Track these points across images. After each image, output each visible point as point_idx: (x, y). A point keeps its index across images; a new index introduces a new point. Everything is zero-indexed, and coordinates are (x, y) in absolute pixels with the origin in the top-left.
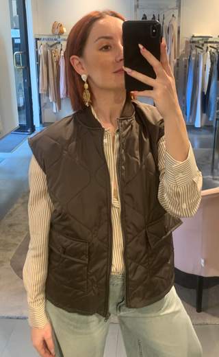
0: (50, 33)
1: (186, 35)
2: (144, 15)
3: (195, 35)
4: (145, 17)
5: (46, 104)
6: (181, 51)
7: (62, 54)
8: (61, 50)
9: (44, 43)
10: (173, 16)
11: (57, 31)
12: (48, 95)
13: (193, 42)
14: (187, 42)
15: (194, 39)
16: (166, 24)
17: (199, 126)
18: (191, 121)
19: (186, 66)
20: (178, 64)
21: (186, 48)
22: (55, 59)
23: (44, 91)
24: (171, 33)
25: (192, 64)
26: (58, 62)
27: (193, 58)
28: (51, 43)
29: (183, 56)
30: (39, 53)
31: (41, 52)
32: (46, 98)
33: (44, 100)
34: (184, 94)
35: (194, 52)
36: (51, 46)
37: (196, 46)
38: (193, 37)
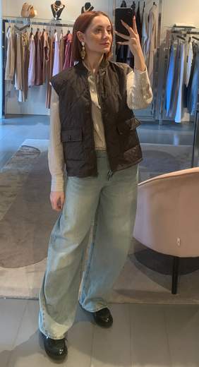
0: (19, 14)
1: (167, 24)
2: (124, 2)
3: (177, 25)
5: (9, 92)
6: (162, 40)
7: (33, 39)
8: (31, 34)
9: (12, 25)
10: (154, 3)
11: (27, 14)
12: (13, 82)
13: (175, 32)
14: (168, 31)
15: (176, 29)
16: (147, 11)
17: (179, 121)
18: (170, 115)
19: (166, 57)
20: (157, 55)
21: (167, 38)
22: (24, 44)
23: (11, 77)
24: (152, 21)
25: (174, 55)
26: (27, 47)
27: (175, 49)
28: (20, 26)
29: (164, 45)
30: (7, 35)
31: (9, 35)
32: (11, 84)
33: (8, 88)
34: (164, 87)
35: (175, 43)
36: (21, 29)
37: (178, 36)
38: (175, 26)
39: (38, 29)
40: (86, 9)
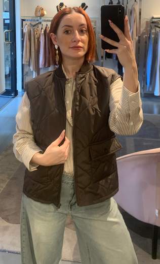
0: (34, 15)
1: (146, 17)
3: (155, 16)
4: (111, 2)
5: (27, 72)
6: (142, 29)
7: (43, 32)
8: (42, 28)
9: (28, 23)
10: (135, 1)
11: (39, 14)
12: (29, 65)
13: (153, 22)
14: (147, 22)
15: (154, 20)
16: (130, 7)
17: (158, 95)
18: (151, 90)
19: (146, 42)
20: (139, 41)
21: (146, 28)
22: (36, 37)
23: (27, 62)
24: (134, 15)
25: (152, 41)
26: (39, 39)
27: (153, 36)
28: (34, 23)
29: (144, 34)
30: (24, 31)
31: (25, 31)
32: (28, 67)
33: (26, 70)
34: (145, 66)
35: (153, 31)
36: (34, 26)
37: (155, 26)
38: (153, 18)
39: (47, 25)
40: (82, 8)
